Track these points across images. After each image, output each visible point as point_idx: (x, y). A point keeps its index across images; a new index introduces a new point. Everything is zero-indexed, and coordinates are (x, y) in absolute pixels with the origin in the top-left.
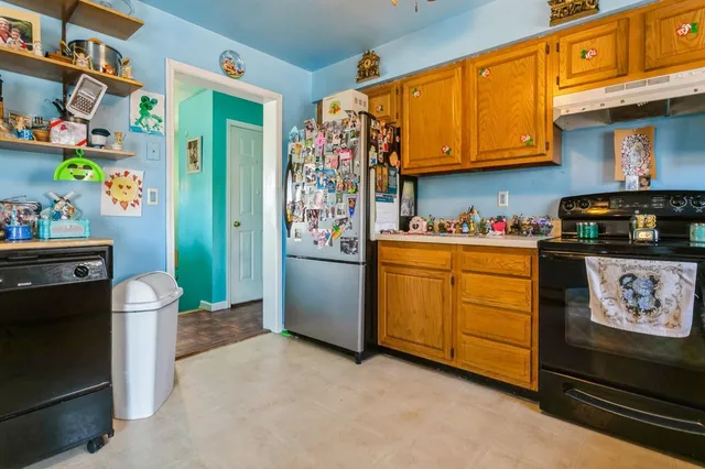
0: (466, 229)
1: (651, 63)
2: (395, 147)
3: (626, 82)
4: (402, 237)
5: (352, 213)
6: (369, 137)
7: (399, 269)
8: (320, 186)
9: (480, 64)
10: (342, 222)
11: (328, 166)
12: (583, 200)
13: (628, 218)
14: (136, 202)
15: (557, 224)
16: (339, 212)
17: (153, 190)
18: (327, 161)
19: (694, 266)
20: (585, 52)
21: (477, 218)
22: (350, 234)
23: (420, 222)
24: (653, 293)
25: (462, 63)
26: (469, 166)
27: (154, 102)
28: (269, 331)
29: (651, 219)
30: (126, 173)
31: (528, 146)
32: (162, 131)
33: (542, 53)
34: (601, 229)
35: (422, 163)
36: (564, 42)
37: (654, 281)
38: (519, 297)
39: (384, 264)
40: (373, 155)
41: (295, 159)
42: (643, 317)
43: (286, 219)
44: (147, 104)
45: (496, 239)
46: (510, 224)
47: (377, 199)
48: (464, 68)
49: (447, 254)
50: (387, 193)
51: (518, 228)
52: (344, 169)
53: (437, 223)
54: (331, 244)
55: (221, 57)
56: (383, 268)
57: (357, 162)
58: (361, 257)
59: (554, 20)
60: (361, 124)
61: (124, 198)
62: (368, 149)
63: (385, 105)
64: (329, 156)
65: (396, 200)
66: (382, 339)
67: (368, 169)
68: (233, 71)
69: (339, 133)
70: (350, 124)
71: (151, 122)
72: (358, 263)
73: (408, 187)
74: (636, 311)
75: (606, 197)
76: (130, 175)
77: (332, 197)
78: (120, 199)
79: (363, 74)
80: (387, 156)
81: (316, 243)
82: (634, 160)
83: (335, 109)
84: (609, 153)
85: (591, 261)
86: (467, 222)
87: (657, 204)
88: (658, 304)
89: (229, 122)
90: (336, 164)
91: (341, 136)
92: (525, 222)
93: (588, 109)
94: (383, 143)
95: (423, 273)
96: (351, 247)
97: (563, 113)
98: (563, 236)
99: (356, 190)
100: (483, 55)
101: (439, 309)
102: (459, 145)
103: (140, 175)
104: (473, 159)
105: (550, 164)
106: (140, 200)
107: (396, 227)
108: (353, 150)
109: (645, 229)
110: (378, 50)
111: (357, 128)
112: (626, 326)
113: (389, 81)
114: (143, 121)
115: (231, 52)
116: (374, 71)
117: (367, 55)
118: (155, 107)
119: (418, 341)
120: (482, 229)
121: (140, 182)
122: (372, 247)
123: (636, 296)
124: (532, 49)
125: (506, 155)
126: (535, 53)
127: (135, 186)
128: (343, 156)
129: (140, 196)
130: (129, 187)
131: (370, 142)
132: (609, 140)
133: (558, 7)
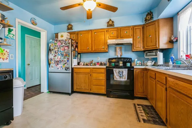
0: (91, 65)
1: (121, 36)
2: (77, 46)
3: (118, 39)
4: (79, 67)
5: (68, 61)
6: (72, 44)
7: (78, 74)
8: (59, 55)
9: (95, 31)
10: (65, 63)
11: (62, 50)
12: (112, 59)
13: (119, 62)
14: (7, 58)
15: (108, 63)
16: (65, 61)
17: (12, 55)
18: (61, 49)
19: (127, 69)
20: (112, 33)
21: (94, 62)
22: (68, 66)
23: (82, 63)
24: (122, 74)
25: (91, 30)
26: (92, 52)
27: (12, 30)
28: (43, 92)
29: (122, 62)
30: (4, 50)
31: (104, 49)
32: (14, 38)
33: (106, 32)
34: (115, 64)
35: (83, 51)
36: (109, 30)
37: (122, 72)
38: (103, 77)
39: (75, 73)
40: (72, 48)
41: (51, 48)
42: (121, 78)
43: (49, 63)
44: (10, 31)
45: (98, 66)
46: (100, 63)
47: (73, 58)
48: (91, 32)
49: (89, 70)
50: (75, 57)
51: (101, 64)
52: (66, 51)
53: (85, 63)
54: (62, 69)
55: (31, 19)
56: (75, 74)
57: (69, 50)
58: (70, 71)
59: (107, 26)
60: (70, 41)
61: (4, 57)
62: (72, 47)
63: (74, 37)
64: (62, 48)
65: (77, 58)
66: (75, 89)
67: (72, 51)
68: (34, 23)
69: (64, 43)
70: (67, 41)
71: (11, 36)
72: (70, 73)
73: (79, 55)
74: (120, 77)
75: (115, 58)
76: (5, 51)
77: (62, 58)
78: (2, 57)
79: (68, 29)
80: (75, 49)
81: (58, 69)
82: (119, 52)
83: (62, 36)
84: (116, 51)
85: (114, 69)
86: (92, 63)
87: (122, 60)
88: (123, 76)
89: (26, 35)
90: (64, 50)
91: (65, 43)
92: (103, 63)
93: (113, 43)
94: (74, 45)
95: (84, 74)
96: (68, 69)
97: (109, 43)
98: (109, 65)
99: (69, 56)
100: (95, 30)
101: (88, 81)
102: (90, 47)
103: (8, 51)
104: (93, 50)
105: (107, 52)
106: (8, 58)
107: (77, 64)
108: (68, 47)
109: (121, 64)
110: (72, 24)
111: (69, 42)
112: (119, 80)
113: (75, 31)
114: (9, 35)
115: (34, 18)
116: (71, 28)
117: (70, 25)
118: (12, 31)
119: (83, 88)
120: (95, 65)
121: (8, 53)
122: (72, 69)
123: (120, 75)
124: (104, 30)
125: (100, 50)
126: (104, 31)
127: (7, 54)
128: (65, 48)
129: (8, 57)
130: (5, 54)
131: (72, 45)
132: (116, 48)
133: (108, 24)
